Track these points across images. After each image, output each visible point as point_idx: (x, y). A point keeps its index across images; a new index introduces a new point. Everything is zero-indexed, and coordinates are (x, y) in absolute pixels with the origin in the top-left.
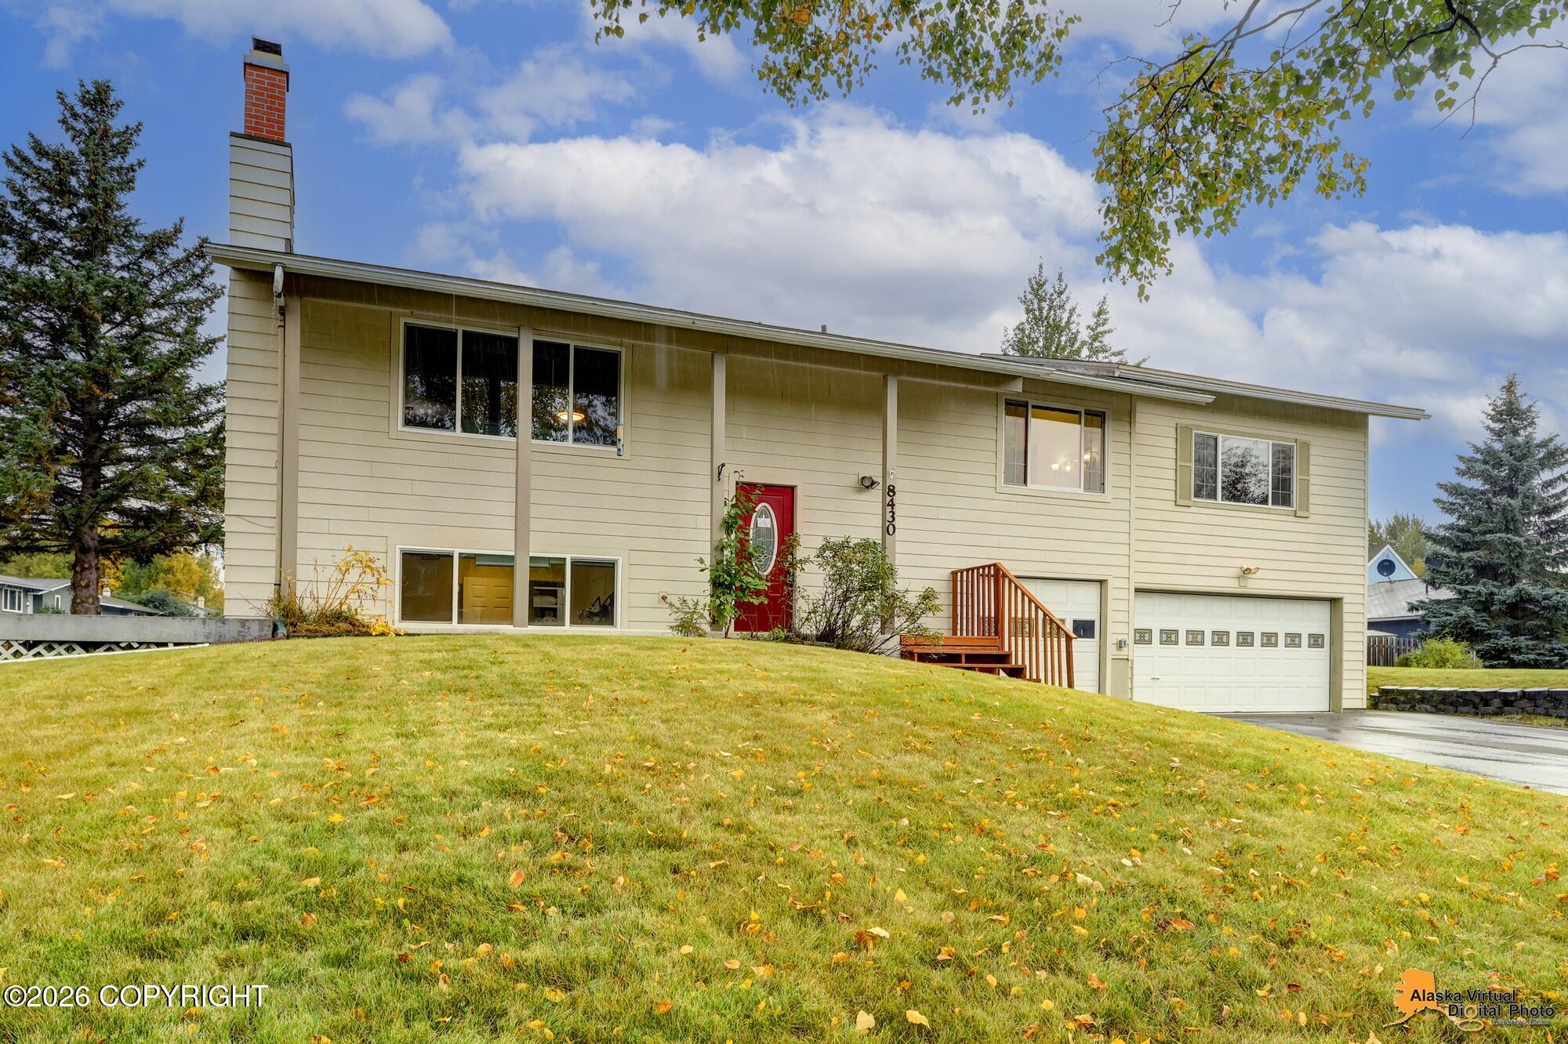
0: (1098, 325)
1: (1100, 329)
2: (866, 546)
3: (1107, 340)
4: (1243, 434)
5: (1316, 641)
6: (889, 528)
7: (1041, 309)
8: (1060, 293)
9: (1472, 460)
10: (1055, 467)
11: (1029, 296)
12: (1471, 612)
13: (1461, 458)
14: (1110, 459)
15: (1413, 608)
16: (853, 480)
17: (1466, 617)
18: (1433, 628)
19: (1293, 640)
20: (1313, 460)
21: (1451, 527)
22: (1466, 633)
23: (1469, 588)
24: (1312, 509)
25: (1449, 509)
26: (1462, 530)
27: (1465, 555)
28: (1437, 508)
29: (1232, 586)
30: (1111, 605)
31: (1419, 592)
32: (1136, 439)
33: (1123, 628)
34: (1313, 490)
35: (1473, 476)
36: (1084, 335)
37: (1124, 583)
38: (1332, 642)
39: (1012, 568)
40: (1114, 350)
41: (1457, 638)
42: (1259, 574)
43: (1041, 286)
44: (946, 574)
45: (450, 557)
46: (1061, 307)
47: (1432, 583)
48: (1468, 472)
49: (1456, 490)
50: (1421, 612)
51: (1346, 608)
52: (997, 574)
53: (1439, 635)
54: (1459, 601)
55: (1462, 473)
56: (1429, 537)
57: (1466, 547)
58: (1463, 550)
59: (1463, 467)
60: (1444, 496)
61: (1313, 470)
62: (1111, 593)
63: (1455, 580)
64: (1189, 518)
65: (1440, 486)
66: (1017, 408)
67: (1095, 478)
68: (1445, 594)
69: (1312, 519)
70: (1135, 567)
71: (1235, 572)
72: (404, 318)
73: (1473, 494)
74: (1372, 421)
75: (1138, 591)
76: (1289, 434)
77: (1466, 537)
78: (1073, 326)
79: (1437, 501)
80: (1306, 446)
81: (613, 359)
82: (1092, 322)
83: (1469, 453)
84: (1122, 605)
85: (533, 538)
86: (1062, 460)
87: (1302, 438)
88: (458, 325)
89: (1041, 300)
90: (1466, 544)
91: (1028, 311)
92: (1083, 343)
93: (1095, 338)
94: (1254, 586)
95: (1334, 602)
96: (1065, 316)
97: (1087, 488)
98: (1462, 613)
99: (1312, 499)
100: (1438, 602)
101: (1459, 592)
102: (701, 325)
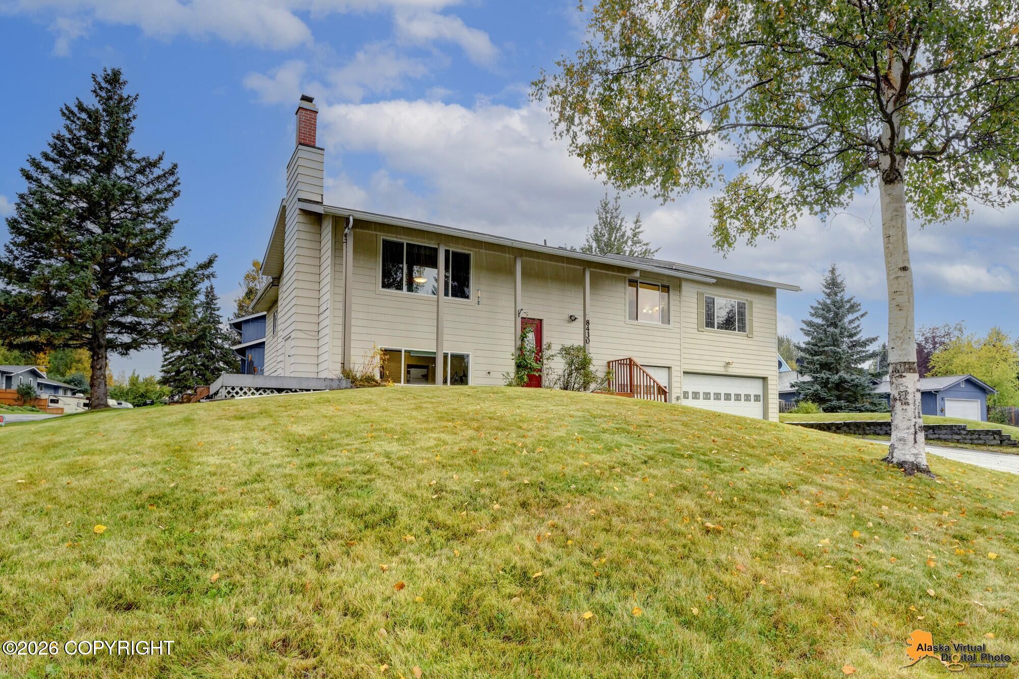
0: (636, 228)
1: (637, 230)
2: (579, 349)
3: (641, 236)
4: (725, 297)
5: (757, 398)
6: (587, 340)
7: (606, 218)
8: (616, 210)
9: (817, 308)
10: (645, 311)
11: (601, 210)
12: (819, 388)
13: (812, 307)
14: (672, 308)
15: (792, 386)
16: (567, 317)
17: (817, 390)
18: (801, 396)
19: (747, 398)
20: (754, 310)
21: (808, 343)
22: (817, 399)
23: (818, 375)
24: (755, 333)
25: (807, 333)
26: (814, 345)
27: (816, 358)
28: (802, 333)
29: (721, 371)
30: (674, 379)
31: (794, 378)
32: (683, 298)
33: (678, 390)
34: (754, 324)
35: (818, 316)
36: (629, 233)
37: (678, 369)
38: (763, 399)
39: (639, 361)
40: (645, 242)
41: (814, 401)
42: (733, 365)
43: (606, 205)
44: (605, 363)
45: (400, 351)
46: (617, 217)
47: (801, 373)
48: (815, 315)
49: (810, 324)
50: (796, 388)
51: (770, 382)
52: (631, 363)
53: (805, 399)
54: (813, 382)
55: (812, 315)
56: (799, 348)
57: (816, 353)
58: (815, 355)
59: (813, 312)
60: (805, 327)
61: (754, 314)
62: (674, 373)
63: (811, 371)
64: (704, 337)
65: (804, 322)
66: (633, 283)
67: (666, 318)
68: (807, 378)
69: (755, 338)
70: (683, 361)
71: (723, 364)
72: (383, 236)
73: (818, 326)
74: (779, 292)
75: (685, 373)
76: (744, 297)
77: (816, 348)
78: (623, 228)
79: (802, 329)
80: (751, 303)
81: (467, 257)
82: (633, 226)
83: (816, 305)
84: (678, 379)
85: (445, 344)
86: (648, 308)
87: (749, 299)
88: (405, 240)
89: (607, 212)
90: (816, 352)
91: (600, 218)
92: (628, 238)
93: (635, 235)
94: (731, 371)
95: (764, 379)
96: (619, 222)
97: (663, 322)
98: (815, 388)
99: (754, 329)
100: (804, 383)
101: (813, 377)
102: (516, 245)
